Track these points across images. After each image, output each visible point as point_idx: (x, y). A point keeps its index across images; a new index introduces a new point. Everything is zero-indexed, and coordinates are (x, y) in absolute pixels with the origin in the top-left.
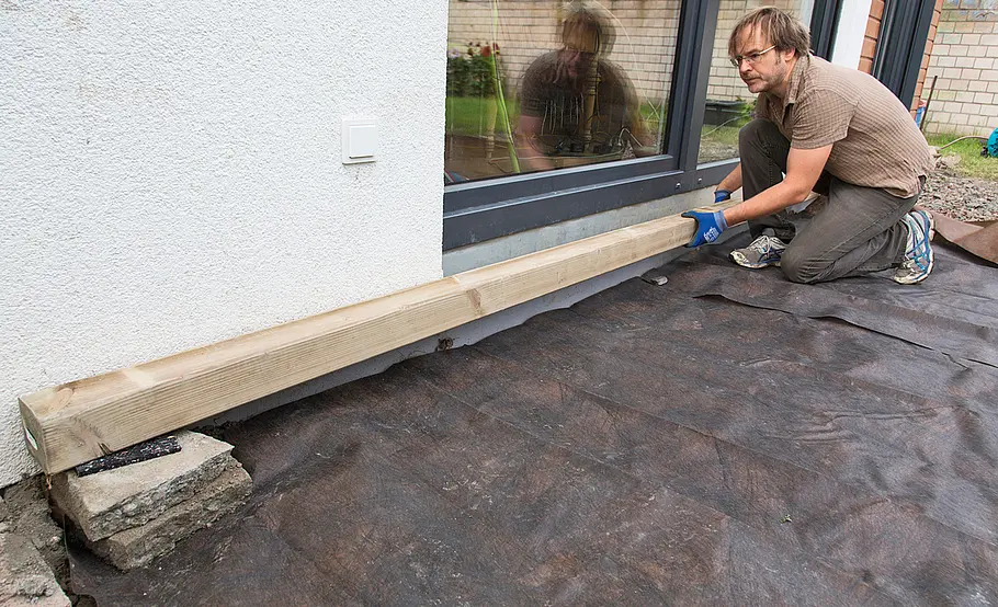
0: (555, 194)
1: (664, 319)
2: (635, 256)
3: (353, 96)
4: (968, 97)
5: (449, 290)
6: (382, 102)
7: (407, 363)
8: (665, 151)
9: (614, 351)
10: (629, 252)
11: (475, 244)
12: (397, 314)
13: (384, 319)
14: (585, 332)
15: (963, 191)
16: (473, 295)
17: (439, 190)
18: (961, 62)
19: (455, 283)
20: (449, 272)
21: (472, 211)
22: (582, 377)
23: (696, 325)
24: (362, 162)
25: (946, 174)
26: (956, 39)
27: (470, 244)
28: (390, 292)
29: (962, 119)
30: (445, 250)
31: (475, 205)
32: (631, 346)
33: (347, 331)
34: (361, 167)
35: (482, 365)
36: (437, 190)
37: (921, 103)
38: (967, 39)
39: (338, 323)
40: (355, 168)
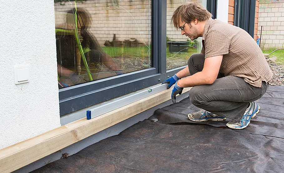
0: (107, 88)
1: (158, 134)
2: (142, 109)
3: (18, 57)
4: (277, 33)
5: (63, 131)
6: (30, 58)
7: (48, 166)
8: (152, 66)
9: (137, 150)
10: (140, 108)
11: (74, 112)
12: (42, 144)
13: (36, 146)
14: (125, 144)
15: (278, 71)
16: (74, 132)
17: (57, 91)
18: (273, 19)
19: (67, 128)
20: (63, 124)
21: (72, 98)
22: (124, 161)
23: (171, 135)
24: (24, 83)
25: (271, 65)
26: (269, 10)
27: (72, 112)
28: (38, 135)
29: (277, 42)
30: (61, 116)
31: (73, 96)
32: (144, 147)
33: (20, 153)
34: (23, 85)
35: (81, 162)
36: (56, 91)
37: (258, 37)
38: (273, 10)
39: (17, 149)
40: (21, 86)
